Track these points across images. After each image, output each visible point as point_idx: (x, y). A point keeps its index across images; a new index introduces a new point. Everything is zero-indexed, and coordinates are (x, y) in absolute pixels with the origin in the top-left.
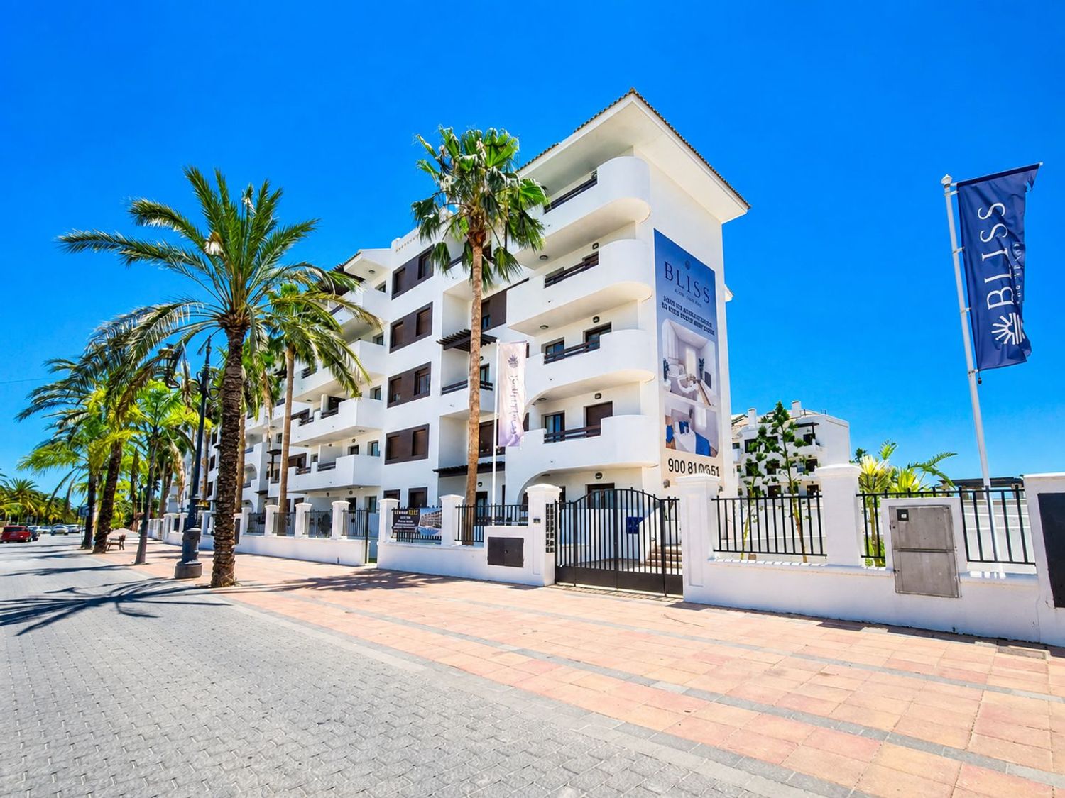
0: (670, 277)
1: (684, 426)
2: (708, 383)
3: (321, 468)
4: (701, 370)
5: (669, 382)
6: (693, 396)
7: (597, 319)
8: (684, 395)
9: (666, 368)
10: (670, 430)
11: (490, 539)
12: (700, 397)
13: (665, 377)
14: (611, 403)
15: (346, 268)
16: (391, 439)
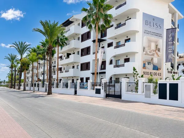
0: (147, 24)
1: (149, 63)
2: (159, 51)
3: (66, 72)
4: (156, 48)
5: (145, 52)
6: (153, 55)
7: (127, 37)
8: (150, 55)
9: (144, 48)
10: (144, 64)
11: (96, 89)
12: (156, 55)
13: (144, 51)
14: (129, 58)
15: (70, 20)
16: (82, 65)
